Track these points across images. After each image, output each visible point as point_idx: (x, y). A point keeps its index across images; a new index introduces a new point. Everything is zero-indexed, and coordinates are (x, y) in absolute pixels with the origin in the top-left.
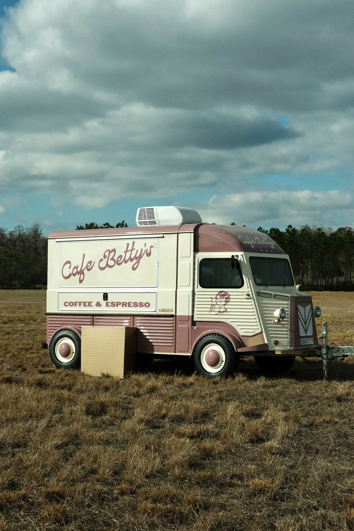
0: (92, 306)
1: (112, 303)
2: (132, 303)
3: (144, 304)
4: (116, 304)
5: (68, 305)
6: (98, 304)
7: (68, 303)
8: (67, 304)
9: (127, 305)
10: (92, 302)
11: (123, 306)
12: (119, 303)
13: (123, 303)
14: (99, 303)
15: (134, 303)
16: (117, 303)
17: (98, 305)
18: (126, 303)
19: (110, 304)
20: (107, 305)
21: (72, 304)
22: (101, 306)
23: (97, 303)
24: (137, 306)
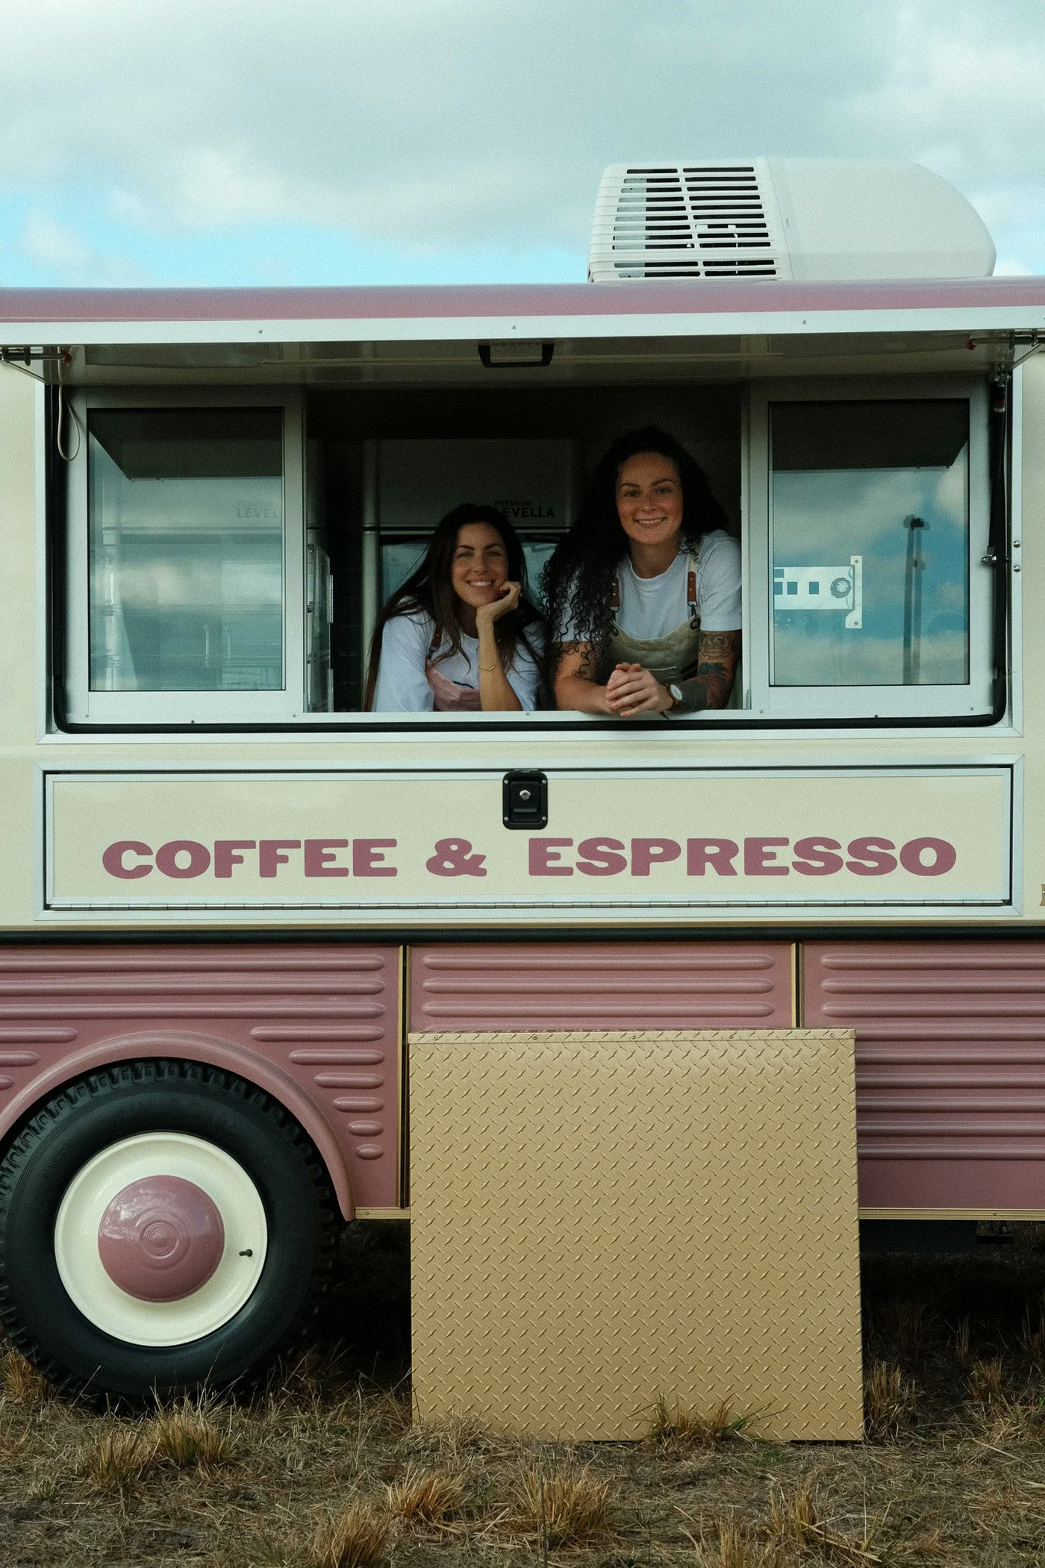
0: (391, 872)
1: (589, 848)
2: (784, 842)
3: (896, 853)
4: (627, 854)
5: (142, 871)
6: (455, 857)
7: (142, 849)
8: (130, 860)
9: (738, 862)
10: (391, 843)
11: (695, 868)
12: (655, 850)
13: (696, 846)
14: (465, 846)
15: (805, 848)
16: (641, 846)
17: (448, 865)
18: (728, 848)
19: (570, 857)
20: (540, 862)
21: (183, 859)
22: (483, 873)
23: (442, 846)
24: (833, 865)
